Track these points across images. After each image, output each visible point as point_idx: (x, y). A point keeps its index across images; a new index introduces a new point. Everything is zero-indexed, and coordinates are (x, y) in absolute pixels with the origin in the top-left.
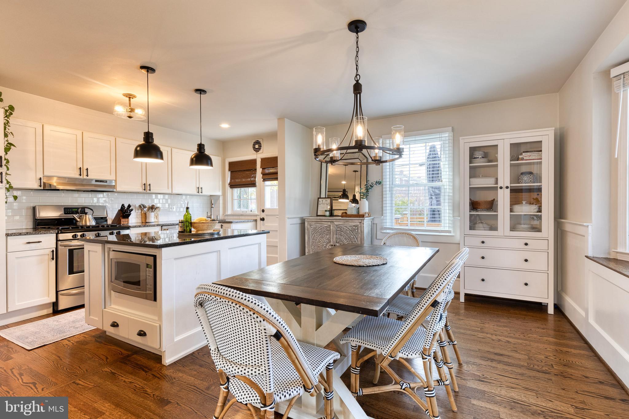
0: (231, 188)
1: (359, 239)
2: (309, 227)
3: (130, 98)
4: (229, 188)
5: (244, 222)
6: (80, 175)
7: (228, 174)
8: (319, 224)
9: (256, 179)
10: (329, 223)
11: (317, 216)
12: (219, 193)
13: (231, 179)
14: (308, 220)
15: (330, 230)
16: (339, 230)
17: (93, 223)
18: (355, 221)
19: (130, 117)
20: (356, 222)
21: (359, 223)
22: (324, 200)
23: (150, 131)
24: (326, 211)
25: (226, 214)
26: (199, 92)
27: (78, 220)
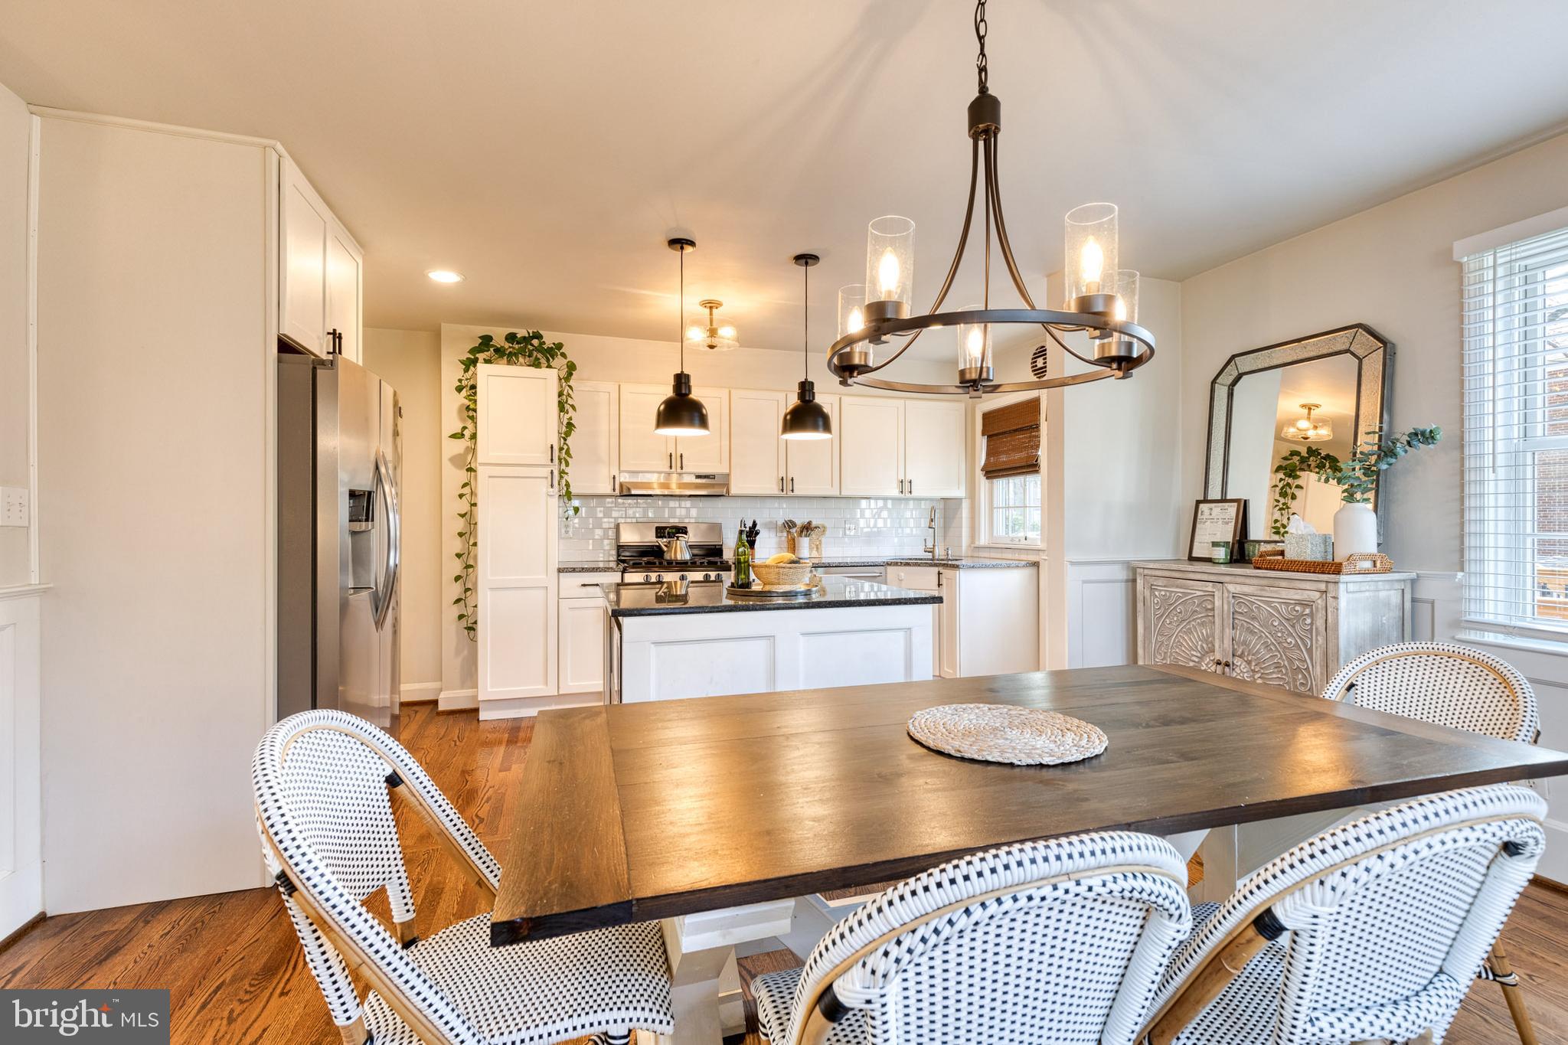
0: (988, 478)
1: (1318, 655)
2: (1147, 593)
3: (711, 308)
4: (983, 479)
5: (994, 567)
6: (671, 467)
7: (982, 443)
8: (1177, 587)
9: (1039, 453)
10: (1210, 587)
11: (1192, 559)
12: (960, 492)
13: (989, 454)
14: (1146, 572)
15: (1213, 609)
16: (1242, 613)
17: (687, 557)
18: (1307, 585)
19: (712, 347)
20: (1307, 587)
21: (1318, 594)
22: (1217, 509)
23: (686, 372)
24: (1215, 544)
25: (977, 544)
26: (804, 261)
27: (665, 549)
